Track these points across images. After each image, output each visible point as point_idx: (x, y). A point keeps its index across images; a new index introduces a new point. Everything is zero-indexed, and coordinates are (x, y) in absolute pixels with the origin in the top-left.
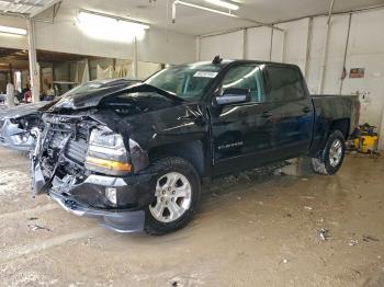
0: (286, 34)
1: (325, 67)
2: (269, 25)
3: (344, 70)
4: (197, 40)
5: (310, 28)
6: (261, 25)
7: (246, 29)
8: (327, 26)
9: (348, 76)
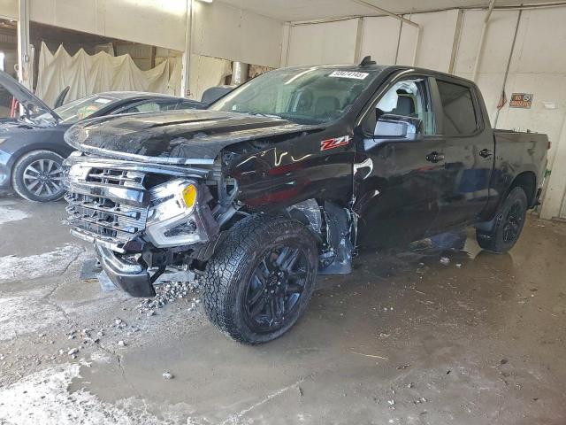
0: (421, 32)
2: (396, 15)
3: (504, 95)
4: (286, 30)
5: (459, 25)
6: (386, 14)
7: (362, 17)
8: (485, 26)
9: (507, 104)
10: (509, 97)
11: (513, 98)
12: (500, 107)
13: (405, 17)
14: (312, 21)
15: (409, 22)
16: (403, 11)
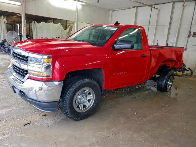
0: (159, 11)
1: (179, 30)
2: (150, 6)
3: (190, 32)
4: (111, 12)
5: (173, 8)
6: (145, 5)
7: (137, 7)
8: (182, 8)
9: (192, 36)
10: (192, 33)
11: (194, 34)
12: (189, 37)
13: (153, 6)
14: (120, 9)
15: (154, 8)
16: (152, 4)
